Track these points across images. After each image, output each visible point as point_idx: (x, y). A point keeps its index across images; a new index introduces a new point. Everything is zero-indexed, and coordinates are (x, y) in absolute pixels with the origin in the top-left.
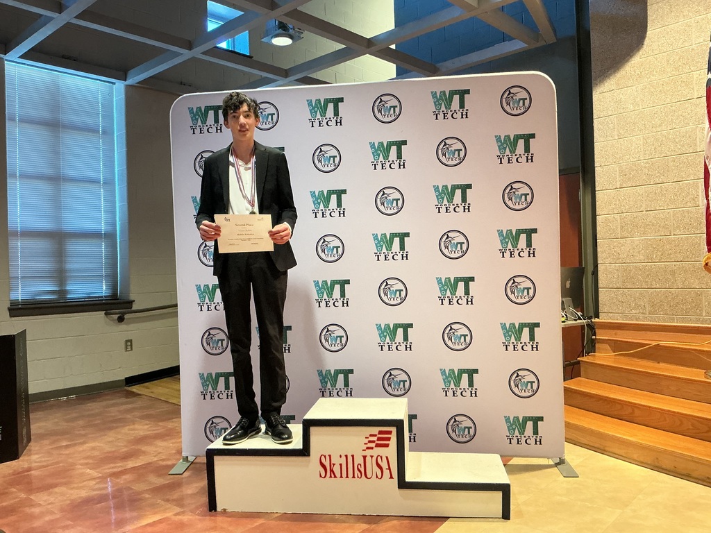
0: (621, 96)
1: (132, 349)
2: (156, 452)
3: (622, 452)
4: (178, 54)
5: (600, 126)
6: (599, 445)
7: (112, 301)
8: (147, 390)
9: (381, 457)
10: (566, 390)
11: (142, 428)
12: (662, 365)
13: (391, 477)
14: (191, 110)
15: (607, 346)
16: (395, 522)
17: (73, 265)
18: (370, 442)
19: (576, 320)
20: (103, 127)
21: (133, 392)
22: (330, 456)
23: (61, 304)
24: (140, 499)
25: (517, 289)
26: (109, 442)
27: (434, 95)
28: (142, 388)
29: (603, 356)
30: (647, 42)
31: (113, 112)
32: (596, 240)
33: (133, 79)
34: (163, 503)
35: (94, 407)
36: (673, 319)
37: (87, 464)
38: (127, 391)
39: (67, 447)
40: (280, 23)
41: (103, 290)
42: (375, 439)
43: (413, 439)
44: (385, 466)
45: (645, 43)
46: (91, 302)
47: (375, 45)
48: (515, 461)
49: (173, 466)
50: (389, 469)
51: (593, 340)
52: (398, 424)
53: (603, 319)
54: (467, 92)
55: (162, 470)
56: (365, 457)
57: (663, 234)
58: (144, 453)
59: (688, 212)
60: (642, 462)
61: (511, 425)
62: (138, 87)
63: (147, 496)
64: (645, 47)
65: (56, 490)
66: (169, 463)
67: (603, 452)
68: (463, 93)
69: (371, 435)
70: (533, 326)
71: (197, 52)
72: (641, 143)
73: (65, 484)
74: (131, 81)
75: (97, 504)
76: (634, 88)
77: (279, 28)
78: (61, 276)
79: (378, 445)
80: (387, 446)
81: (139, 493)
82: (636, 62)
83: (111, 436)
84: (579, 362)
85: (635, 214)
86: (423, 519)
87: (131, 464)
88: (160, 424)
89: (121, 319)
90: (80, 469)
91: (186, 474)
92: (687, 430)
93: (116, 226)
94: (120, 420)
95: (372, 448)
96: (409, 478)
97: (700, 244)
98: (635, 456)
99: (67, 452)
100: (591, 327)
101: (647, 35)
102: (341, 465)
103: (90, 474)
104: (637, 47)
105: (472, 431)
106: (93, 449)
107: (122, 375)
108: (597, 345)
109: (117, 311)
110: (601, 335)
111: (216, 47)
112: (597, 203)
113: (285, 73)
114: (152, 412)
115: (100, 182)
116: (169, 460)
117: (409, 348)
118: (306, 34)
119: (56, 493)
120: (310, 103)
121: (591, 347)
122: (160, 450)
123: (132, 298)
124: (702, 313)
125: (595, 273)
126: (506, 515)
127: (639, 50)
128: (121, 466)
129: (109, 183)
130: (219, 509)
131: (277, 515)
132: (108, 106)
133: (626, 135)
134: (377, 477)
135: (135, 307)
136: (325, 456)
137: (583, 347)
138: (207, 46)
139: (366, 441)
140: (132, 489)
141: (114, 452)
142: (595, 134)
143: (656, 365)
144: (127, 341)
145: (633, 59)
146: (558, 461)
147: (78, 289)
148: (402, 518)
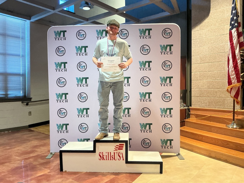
0: (201, 32)
1: (31, 115)
2: (41, 151)
3: (198, 151)
4: (49, 12)
5: (194, 42)
6: (191, 149)
7: (24, 98)
8: (37, 129)
9: (120, 153)
10: (181, 130)
11: (35, 143)
12: (212, 122)
13: (123, 160)
14: (55, 32)
15: (194, 116)
16: (124, 175)
17: (10, 85)
18: (116, 148)
19: (184, 107)
20: (22, 36)
21: (32, 130)
22: (103, 153)
23: (6, 99)
24: (36, 167)
25: (166, 97)
26: (24, 147)
27: (140, 30)
28: (35, 129)
29: (192, 119)
30: (210, 14)
31: (25, 31)
32: (191, 81)
33: (33, 19)
34: (44, 169)
35: (18, 135)
36: (216, 107)
37: (16, 155)
38: (29, 129)
39: (9, 149)
40: (86, 2)
41: (21, 94)
42: (118, 147)
43: (130, 147)
44: (121, 156)
45: (210, 15)
46: (17, 98)
47: (119, 11)
48: (164, 154)
49: (47, 156)
50: (123, 157)
51: (189, 114)
52: (126, 142)
53: (193, 107)
54: (151, 29)
55: (43, 157)
56: (114, 153)
57: (213, 79)
58: (36, 151)
59: (222, 72)
60: (205, 155)
61: (163, 142)
62: (35, 23)
63: (38, 166)
64: (209, 16)
65: (6, 164)
66: (45, 155)
67: (192, 151)
68: (150, 30)
69: (117, 146)
70: (171, 109)
71: (56, 11)
72: (207, 49)
73: (9, 162)
74: (33, 20)
75: (20, 169)
76: (205, 30)
77: (86, 4)
78: (6, 89)
79: (119, 149)
80: (122, 149)
81: (36, 165)
82: (207, 21)
83: (24, 145)
84: (184, 121)
85: (204, 72)
86: (134, 173)
87: (32, 155)
88: (42, 141)
89: (27, 104)
90: (14, 157)
91: (52, 159)
92: (220, 144)
93: (26, 71)
94: (27, 140)
95: (117, 150)
96: (129, 160)
97: (225, 83)
98: (203, 153)
99: (9, 151)
100: (189, 110)
101: (210, 12)
102: (106, 156)
103: (17, 159)
104: (207, 16)
105: (150, 144)
106: (18, 150)
107: (27, 124)
108: (190, 115)
109: (26, 101)
110: (192, 112)
111: (63, 10)
112: (192, 68)
113: (87, 20)
114: (38, 137)
115: (20, 56)
116: (45, 154)
117: (129, 116)
118: (95, 6)
119: (6, 165)
120: (97, 31)
121: (189, 116)
122: (42, 150)
123: (31, 97)
124: (225, 106)
125: (190, 91)
126: (161, 172)
127: (207, 17)
128: (28, 156)
129: (23, 56)
130: (64, 170)
131: (84, 173)
132: (24, 29)
133: (202, 46)
134: (118, 160)
135: (32, 100)
136: (101, 153)
137: (186, 116)
138: (60, 9)
139: (115, 148)
140: (33, 164)
141: (26, 151)
142: (192, 45)
143: (210, 122)
144: (29, 112)
145: (205, 20)
146: (178, 154)
147: (12, 94)
148: (127, 173)
